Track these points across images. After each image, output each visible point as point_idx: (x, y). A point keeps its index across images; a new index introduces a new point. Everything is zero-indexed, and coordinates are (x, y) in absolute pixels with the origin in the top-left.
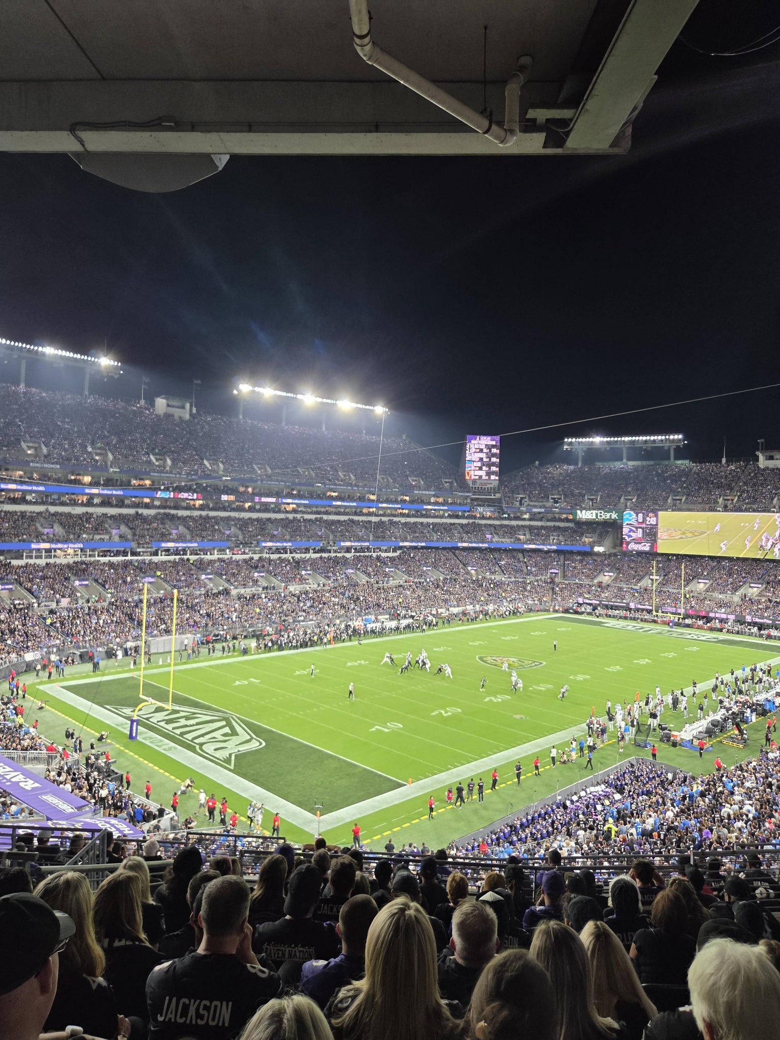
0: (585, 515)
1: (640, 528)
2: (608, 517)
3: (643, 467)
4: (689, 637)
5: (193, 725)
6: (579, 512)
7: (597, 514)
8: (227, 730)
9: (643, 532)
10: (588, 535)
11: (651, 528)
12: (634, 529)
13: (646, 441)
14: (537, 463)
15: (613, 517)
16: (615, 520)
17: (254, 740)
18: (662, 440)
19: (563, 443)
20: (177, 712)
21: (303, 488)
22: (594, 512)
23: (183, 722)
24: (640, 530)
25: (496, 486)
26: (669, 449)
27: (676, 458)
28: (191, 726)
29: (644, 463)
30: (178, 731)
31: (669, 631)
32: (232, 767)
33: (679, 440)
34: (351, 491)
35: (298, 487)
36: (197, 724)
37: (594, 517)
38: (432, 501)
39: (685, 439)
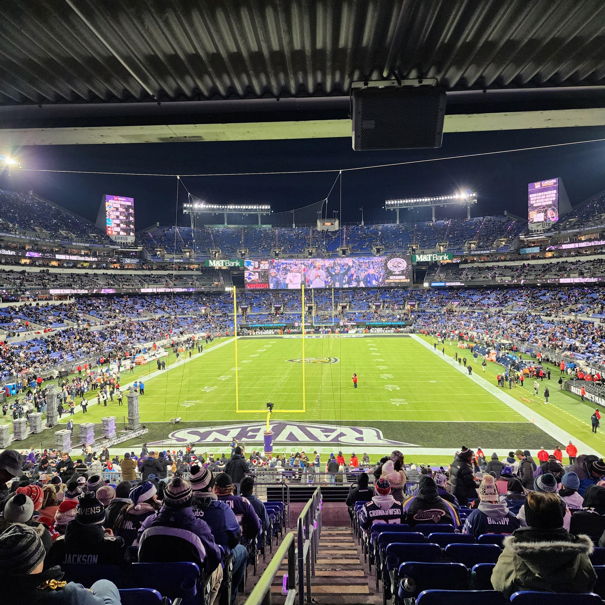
0: (215, 264)
1: (257, 272)
2: (233, 265)
6: (210, 261)
7: (224, 263)
9: (259, 275)
11: (265, 272)
12: (252, 273)
14: (158, 223)
15: (237, 265)
16: (238, 267)
18: (257, 209)
19: (183, 208)
22: (222, 261)
24: (257, 274)
25: (134, 241)
27: (263, 223)
33: (268, 210)
37: (222, 265)
38: (83, 253)
39: (271, 209)
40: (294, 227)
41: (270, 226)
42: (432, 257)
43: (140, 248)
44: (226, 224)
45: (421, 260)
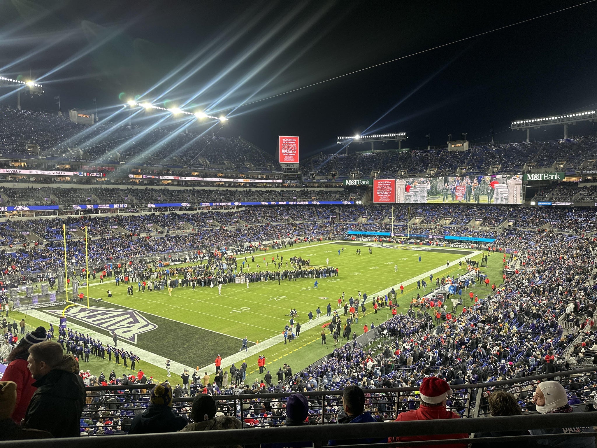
0: (351, 183)
2: (364, 184)
3: (383, 153)
4: (413, 249)
5: (107, 318)
6: (347, 181)
7: (357, 182)
8: (131, 320)
10: (353, 195)
13: (385, 137)
14: (321, 152)
15: (367, 183)
16: (368, 185)
17: (150, 325)
18: (394, 136)
19: (337, 140)
20: (96, 311)
21: (176, 169)
22: (356, 181)
23: (100, 317)
25: (298, 167)
26: (398, 142)
27: (402, 148)
28: (105, 319)
29: (384, 151)
30: (96, 323)
31: (401, 247)
32: (135, 343)
33: (404, 136)
34: (208, 171)
35: (172, 169)
36: (110, 317)
37: (356, 184)
38: (259, 177)
39: (407, 135)
40: (429, 149)
41: (408, 149)
42: (543, 176)
43: (299, 173)
44: (372, 150)
45: (532, 179)
